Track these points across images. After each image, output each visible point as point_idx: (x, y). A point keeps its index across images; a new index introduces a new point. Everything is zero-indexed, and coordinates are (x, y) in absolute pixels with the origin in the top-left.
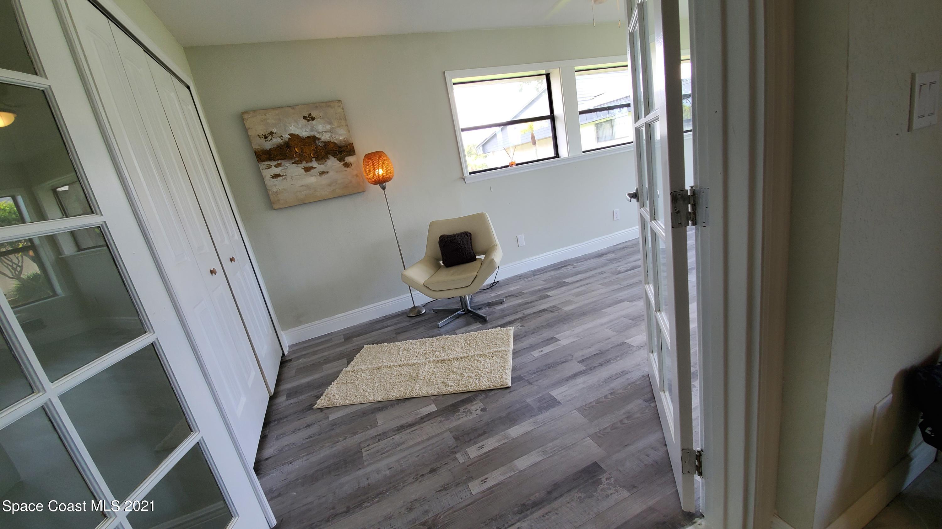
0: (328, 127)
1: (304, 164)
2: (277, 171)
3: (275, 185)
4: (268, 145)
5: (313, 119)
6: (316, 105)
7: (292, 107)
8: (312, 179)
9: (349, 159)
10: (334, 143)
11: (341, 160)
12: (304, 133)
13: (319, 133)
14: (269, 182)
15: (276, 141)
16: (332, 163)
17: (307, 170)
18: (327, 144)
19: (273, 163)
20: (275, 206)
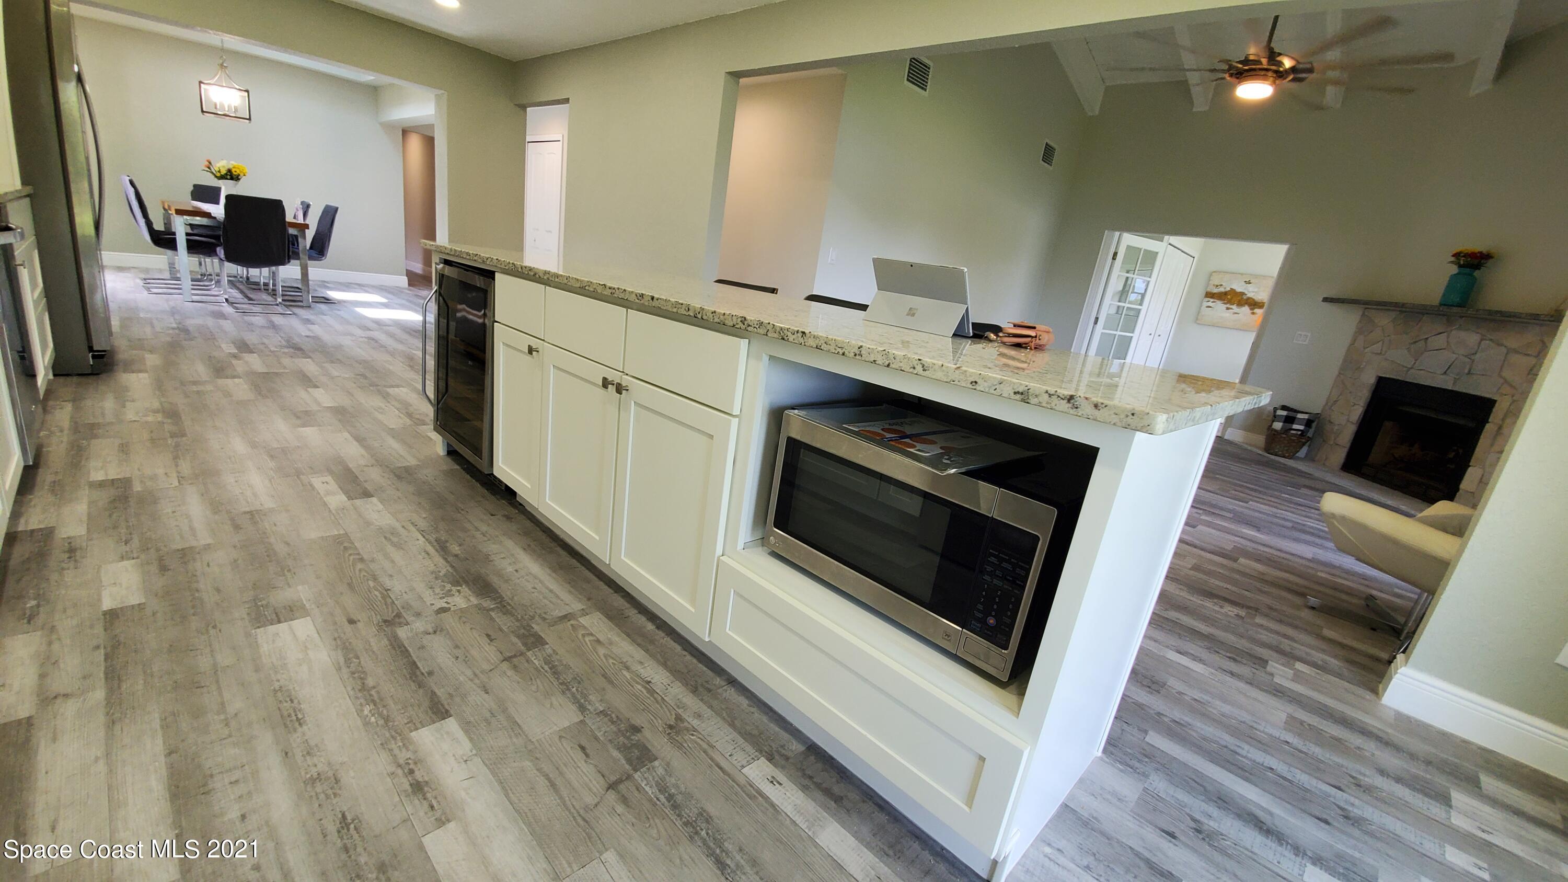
0: (1256, 290)
1: (1228, 306)
2: (1210, 304)
3: (1205, 311)
4: (1215, 290)
5: (1250, 283)
6: (1256, 276)
7: (1242, 274)
8: (1227, 314)
9: (1256, 310)
10: (1253, 300)
11: (1251, 309)
12: (1239, 290)
13: (1248, 292)
14: (1204, 307)
15: (1222, 289)
16: (1246, 309)
17: (1228, 309)
18: (1249, 298)
19: (1212, 300)
20: (1198, 322)
